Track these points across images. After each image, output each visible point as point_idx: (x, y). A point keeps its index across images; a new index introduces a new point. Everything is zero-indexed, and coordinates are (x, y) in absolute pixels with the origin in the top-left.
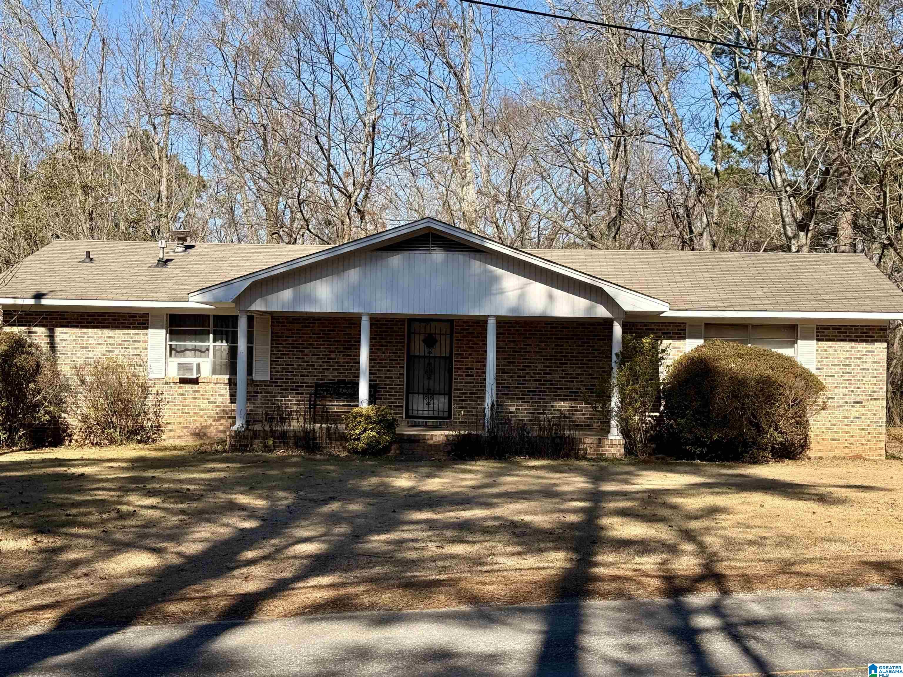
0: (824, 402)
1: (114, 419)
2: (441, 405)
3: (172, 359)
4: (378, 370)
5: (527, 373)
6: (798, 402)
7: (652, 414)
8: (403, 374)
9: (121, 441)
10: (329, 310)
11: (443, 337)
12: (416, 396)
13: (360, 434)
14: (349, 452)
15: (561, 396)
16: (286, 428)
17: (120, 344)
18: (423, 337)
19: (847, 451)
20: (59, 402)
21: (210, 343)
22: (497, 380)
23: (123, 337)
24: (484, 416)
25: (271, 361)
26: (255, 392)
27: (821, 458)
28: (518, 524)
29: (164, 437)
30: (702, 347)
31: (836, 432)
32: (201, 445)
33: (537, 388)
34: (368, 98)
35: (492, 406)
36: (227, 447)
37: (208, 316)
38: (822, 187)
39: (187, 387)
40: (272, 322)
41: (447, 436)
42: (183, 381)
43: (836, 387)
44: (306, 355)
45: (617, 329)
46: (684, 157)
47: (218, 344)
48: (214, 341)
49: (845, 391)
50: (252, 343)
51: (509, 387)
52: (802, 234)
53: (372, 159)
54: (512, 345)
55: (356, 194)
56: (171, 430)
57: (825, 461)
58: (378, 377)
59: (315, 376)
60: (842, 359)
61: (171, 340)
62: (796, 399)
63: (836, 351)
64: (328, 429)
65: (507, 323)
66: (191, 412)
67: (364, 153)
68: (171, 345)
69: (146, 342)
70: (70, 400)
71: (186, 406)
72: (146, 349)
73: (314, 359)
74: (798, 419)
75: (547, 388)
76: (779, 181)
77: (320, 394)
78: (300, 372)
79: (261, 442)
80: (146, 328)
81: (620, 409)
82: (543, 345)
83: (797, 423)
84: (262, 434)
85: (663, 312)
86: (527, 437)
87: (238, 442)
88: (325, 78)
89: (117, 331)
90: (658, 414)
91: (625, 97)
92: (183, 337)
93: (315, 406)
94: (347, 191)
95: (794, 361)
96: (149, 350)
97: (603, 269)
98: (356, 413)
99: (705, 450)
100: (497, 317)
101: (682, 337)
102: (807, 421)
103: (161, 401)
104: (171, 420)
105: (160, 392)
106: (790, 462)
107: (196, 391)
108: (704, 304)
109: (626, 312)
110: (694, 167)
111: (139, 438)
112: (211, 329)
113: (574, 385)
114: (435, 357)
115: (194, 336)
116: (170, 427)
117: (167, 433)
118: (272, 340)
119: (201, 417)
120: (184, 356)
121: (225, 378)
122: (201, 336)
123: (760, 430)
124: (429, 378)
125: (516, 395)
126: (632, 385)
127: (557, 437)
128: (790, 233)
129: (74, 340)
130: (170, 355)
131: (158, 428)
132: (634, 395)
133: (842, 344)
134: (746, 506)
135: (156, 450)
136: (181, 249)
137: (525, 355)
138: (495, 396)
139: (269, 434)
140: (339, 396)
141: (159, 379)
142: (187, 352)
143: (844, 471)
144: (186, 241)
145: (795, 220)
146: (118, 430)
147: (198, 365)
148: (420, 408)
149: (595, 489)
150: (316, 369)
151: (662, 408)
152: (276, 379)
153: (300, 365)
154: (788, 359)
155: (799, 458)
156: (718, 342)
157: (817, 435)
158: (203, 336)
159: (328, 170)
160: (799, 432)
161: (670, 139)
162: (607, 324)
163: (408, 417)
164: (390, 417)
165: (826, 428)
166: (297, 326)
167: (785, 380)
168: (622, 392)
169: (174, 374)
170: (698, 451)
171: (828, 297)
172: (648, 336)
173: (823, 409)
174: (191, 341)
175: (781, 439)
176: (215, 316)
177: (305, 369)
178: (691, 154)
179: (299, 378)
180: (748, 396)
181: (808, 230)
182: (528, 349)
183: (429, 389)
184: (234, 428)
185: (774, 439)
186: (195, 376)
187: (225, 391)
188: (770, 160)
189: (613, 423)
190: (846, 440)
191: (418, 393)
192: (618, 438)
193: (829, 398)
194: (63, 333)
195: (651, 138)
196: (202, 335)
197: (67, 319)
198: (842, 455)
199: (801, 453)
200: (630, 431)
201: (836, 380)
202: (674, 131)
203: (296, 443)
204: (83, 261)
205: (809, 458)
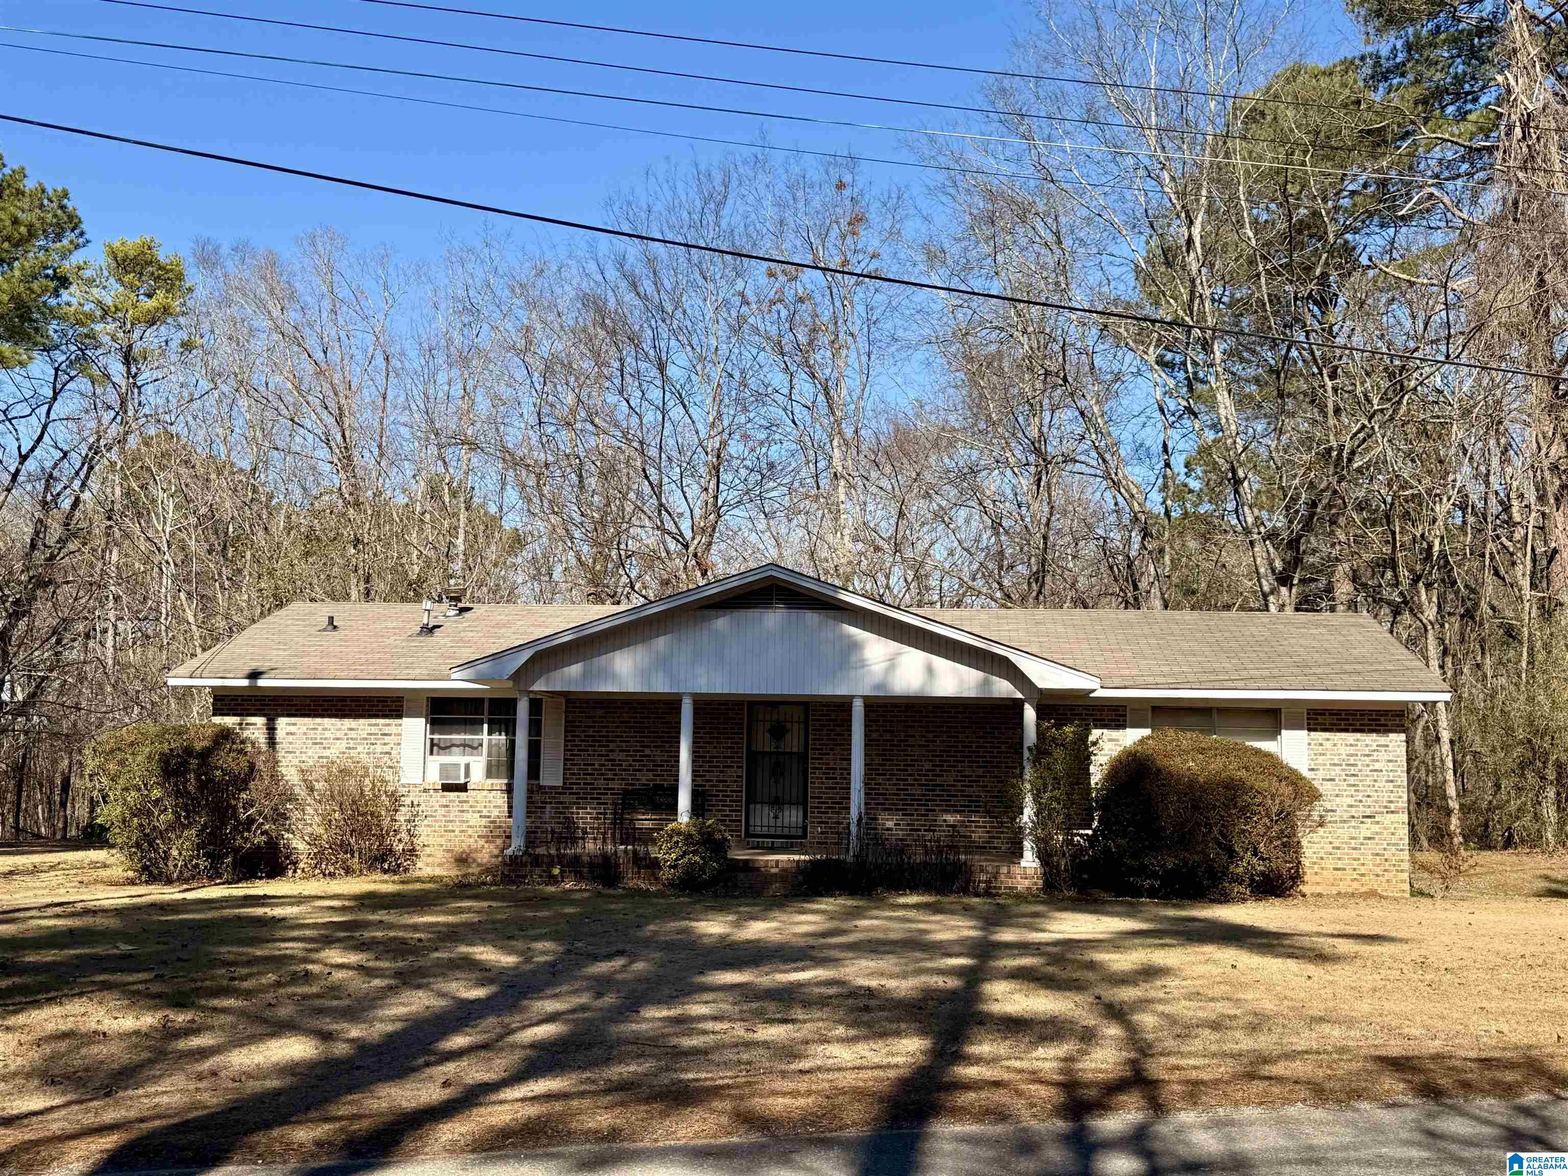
0: (1321, 816)
1: (353, 841)
2: (794, 819)
3: (434, 757)
4: (708, 771)
5: (910, 775)
6: (1286, 817)
7: (1082, 832)
8: (741, 777)
9: (361, 871)
10: (631, 689)
11: (796, 726)
12: (758, 806)
13: (676, 860)
14: (664, 885)
15: (956, 806)
16: (579, 850)
17: (366, 739)
18: (768, 725)
19: (1355, 885)
20: (280, 817)
21: (485, 737)
22: (866, 784)
23: (370, 730)
24: (849, 833)
25: (565, 759)
26: (542, 802)
27: (1320, 895)
28: (876, 993)
29: (419, 865)
30: (1148, 738)
31: (1339, 859)
32: (464, 876)
33: (924, 795)
34: (711, 419)
35: (860, 820)
36: (499, 878)
37: (482, 700)
38: (1308, 525)
39: (453, 795)
40: (567, 707)
41: (798, 861)
42: (447, 788)
43: (1337, 796)
44: (611, 751)
45: (1030, 714)
46: (1122, 490)
47: (495, 737)
48: (490, 733)
49: (1350, 801)
50: (539, 734)
51: (885, 794)
52: (1284, 590)
53: (716, 498)
54: (888, 736)
55: (696, 542)
56: (429, 856)
57: (1325, 900)
58: (708, 781)
59: (623, 779)
60: (1344, 757)
61: (432, 733)
62: (1282, 812)
63: (1335, 745)
64: (635, 852)
65: (881, 707)
66: (457, 830)
67: (706, 489)
68: (432, 740)
69: (400, 735)
70: (297, 814)
71: (451, 821)
72: (399, 744)
73: (622, 756)
74: (1285, 840)
75: (937, 795)
76: (1250, 520)
77: (630, 804)
78: (602, 774)
79: (544, 871)
80: (400, 717)
81: (1036, 825)
82: (931, 735)
83: (1284, 845)
84: (545, 860)
85: (1094, 691)
86: (908, 863)
87: (514, 871)
88: (655, 394)
89: (362, 721)
90: (1090, 832)
91: (1047, 415)
92: (447, 727)
93: (622, 819)
94: (684, 538)
95: (1277, 758)
96: (402, 746)
97: (1012, 634)
98: (672, 830)
99: (1157, 884)
100: (865, 698)
101: (1121, 726)
102: (1299, 842)
103: (417, 815)
104: (431, 841)
105: (416, 803)
106: (1277, 901)
107: (465, 802)
108: (1151, 680)
109: (1041, 691)
110: (1136, 504)
111: (386, 867)
112: (485, 717)
113: (974, 790)
114: (785, 753)
115: (463, 727)
116: (428, 850)
117: (423, 858)
118: (566, 731)
119: (470, 836)
120: (450, 754)
121: (502, 782)
122: (472, 727)
123: (1231, 853)
124: (777, 782)
125: (894, 804)
126: (1051, 791)
127: (950, 864)
128: (1266, 588)
129: (305, 734)
130: (432, 753)
131: (412, 852)
132: (1054, 805)
133: (1344, 735)
134: (1210, 967)
135: (403, 882)
136: (453, 613)
137: (906, 750)
138: (863, 806)
139: (556, 860)
140: (655, 808)
141: (415, 786)
142: (454, 749)
143: (1353, 914)
144: (460, 601)
145: (1273, 570)
146: (356, 855)
147: (467, 767)
148: (765, 823)
149: (985, 937)
150: (625, 770)
151: (1095, 824)
152: (571, 784)
153: (603, 765)
154: (1268, 755)
155: (1290, 896)
156: (1171, 733)
157: (1315, 863)
158: (477, 727)
159: (660, 511)
160: (1287, 858)
161: (1103, 467)
162: (1016, 707)
163: (748, 835)
164: (718, 836)
165: (1326, 853)
166: (601, 712)
167: (1266, 785)
168: (1036, 798)
169: (434, 778)
170: (1147, 883)
171: (1320, 671)
172: (1072, 722)
173: (1321, 825)
174: (459, 733)
175: (1262, 868)
176: (491, 700)
177: (610, 770)
178: (1132, 486)
179: (601, 783)
180: (1214, 807)
181: (1292, 585)
182: (911, 741)
183: (777, 798)
184: (508, 852)
185: (1253, 868)
186: (462, 781)
187: (501, 800)
188: (1236, 492)
189: (1027, 844)
190: (1355, 870)
191: (762, 803)
192: (1034, 865)
193: (1328, 811)
194: (289, 724)
195: (1078, 467)
196: (473, 725)
197: (296, 705)
198: (1350, 890)
199: (1291, 887)
200: (1050, 855)
201: (1337, 785)
202: (1108, 456)
203: (591, 872)
204: (325, 630)
205: (1304, 896)
